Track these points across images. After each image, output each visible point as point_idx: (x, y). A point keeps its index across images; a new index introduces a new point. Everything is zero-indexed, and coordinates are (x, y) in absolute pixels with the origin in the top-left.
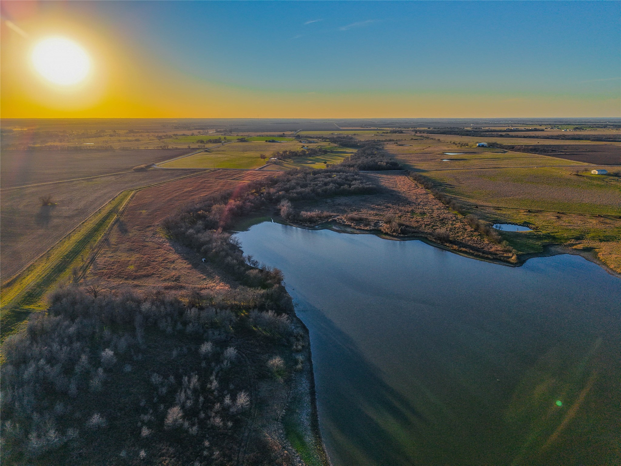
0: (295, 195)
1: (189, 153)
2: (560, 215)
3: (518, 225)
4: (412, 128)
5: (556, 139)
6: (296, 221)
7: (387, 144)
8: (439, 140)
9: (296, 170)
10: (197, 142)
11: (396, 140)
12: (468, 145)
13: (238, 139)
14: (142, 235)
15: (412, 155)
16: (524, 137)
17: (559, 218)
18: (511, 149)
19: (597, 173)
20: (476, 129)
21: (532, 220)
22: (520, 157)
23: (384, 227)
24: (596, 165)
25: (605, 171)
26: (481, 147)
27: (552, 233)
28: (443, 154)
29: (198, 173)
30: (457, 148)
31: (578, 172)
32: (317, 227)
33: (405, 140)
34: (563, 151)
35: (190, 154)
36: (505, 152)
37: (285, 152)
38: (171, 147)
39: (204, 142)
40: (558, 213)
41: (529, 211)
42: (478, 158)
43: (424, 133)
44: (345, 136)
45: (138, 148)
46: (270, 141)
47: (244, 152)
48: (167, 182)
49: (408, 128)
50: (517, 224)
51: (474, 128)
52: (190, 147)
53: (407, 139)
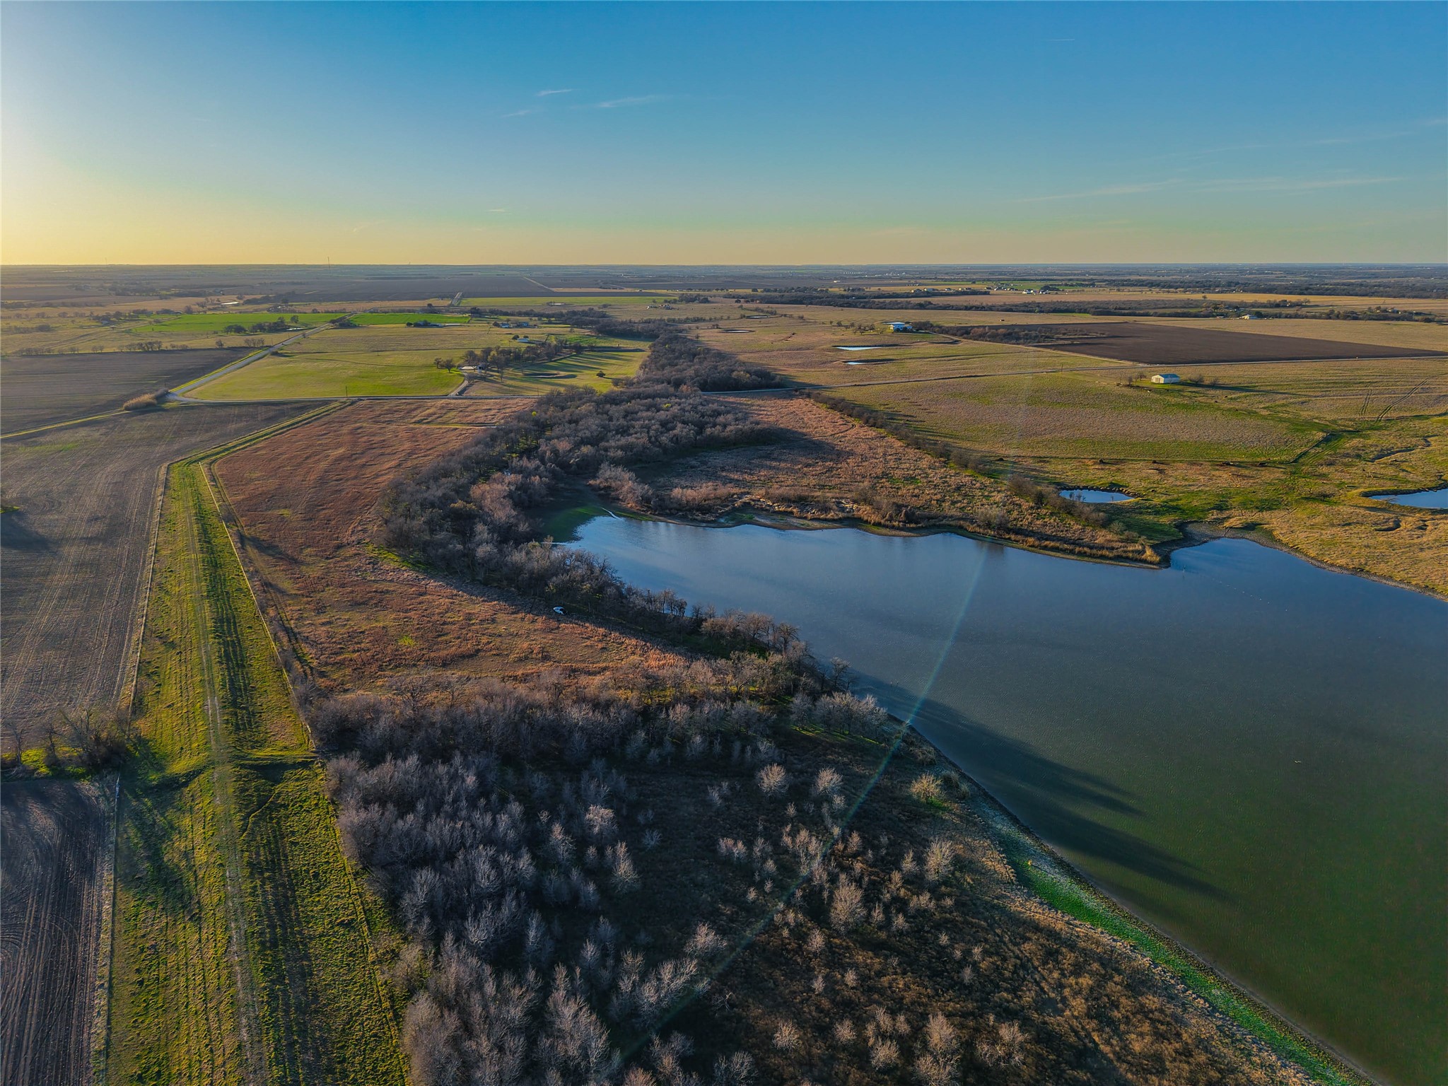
0: (620, 453)
1: (232, 360)
2: (1161, 467)
3: (1100, 490)
4: (717, 290)
5: (1024, 311)
6: (668, 511)
7: (698, 328)
8: (802, 318)
9: (559, 393)
10: (227, 332)
11: (707, 318)
12: (872, 329)
13: (333, 322)
14: (343, 569)
15: (775, 353)
16: (967, 308)
17: (1161, 471)
18: (965, 336)
19: (1162, 380)
20: (853, 290)
21: (1118, 478)
22: (994, 351)
23: (864, 511)
24: (1146, 365)
25: (1174, 376)
26: (901, 332)
27: (1171, 500)
28: (835, 348)
29: (317, 411)
30: (854, 336)
31: (1130, 380)
32: (722, 521)
33: (729, 317)
34: (1061, 336)
35: (239, 363)
36: (955, 342)
37: (487, 351)
38: (168, 344)
39: (245, 331)
40: (1155, 462)
41: (1102, 462)
42: (914, 356)
43: (752, 301)
44: (586, 309)
45: (73, 349)
46: (417, 325)
47: (380, 353)
48: (262, 436)
49: (709, 290)
50: (1097, 489)
51: (849, 290)
52: (222, 345)
53: (732, 317)
